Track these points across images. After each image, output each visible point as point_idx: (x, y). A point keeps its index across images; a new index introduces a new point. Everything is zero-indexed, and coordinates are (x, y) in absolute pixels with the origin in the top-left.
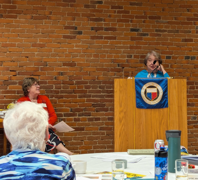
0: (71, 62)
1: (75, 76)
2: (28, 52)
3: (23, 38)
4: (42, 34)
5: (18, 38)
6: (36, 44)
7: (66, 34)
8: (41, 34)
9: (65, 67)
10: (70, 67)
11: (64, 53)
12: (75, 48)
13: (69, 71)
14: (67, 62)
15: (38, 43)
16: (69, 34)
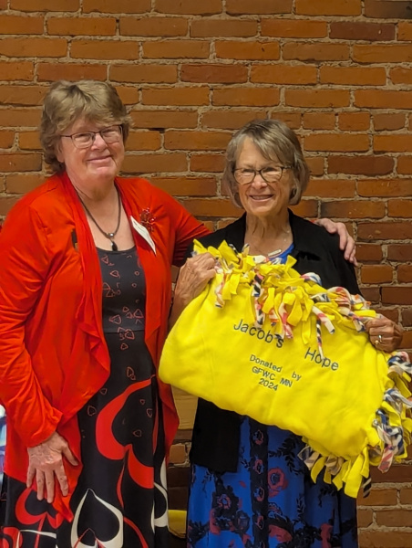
0: (370, 152)
1: (386, 219)
2: (161, 108)
3: (138, 39)
4: (228, 17)
5: (116, 38)
6: (200, 65)
7: (347, 19)
8: (224, 17)
9: (342, 176)
10: (364, 177)
11: (337, 111)
12: (389, 86)
13: (358, 198)
14: (352, 155)
15: (211, 60)
16: (361, 18)
